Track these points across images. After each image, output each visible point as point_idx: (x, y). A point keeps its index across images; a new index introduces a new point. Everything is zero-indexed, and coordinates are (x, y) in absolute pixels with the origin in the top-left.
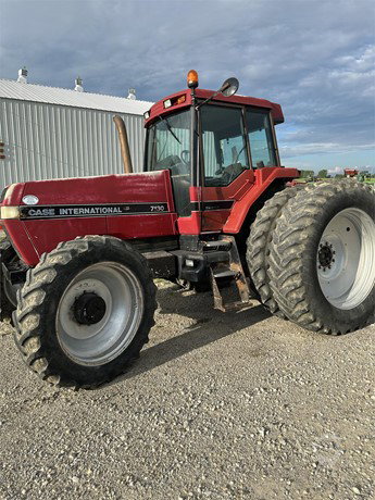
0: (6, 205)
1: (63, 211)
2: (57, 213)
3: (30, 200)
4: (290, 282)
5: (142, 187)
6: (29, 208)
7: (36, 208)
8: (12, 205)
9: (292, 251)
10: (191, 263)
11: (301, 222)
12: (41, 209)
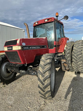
0: (18, 45)
1: (30, 48)
2: (29, 48)
3: (24, 44)
4: (80, 62)
5: (43, 41)
6: (24, 46)
7: (25, 47)
8: (20, 45)
9: (80, 55)
10: (56, 60)
11: (81, 49)
12: (26, 47)
